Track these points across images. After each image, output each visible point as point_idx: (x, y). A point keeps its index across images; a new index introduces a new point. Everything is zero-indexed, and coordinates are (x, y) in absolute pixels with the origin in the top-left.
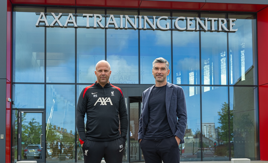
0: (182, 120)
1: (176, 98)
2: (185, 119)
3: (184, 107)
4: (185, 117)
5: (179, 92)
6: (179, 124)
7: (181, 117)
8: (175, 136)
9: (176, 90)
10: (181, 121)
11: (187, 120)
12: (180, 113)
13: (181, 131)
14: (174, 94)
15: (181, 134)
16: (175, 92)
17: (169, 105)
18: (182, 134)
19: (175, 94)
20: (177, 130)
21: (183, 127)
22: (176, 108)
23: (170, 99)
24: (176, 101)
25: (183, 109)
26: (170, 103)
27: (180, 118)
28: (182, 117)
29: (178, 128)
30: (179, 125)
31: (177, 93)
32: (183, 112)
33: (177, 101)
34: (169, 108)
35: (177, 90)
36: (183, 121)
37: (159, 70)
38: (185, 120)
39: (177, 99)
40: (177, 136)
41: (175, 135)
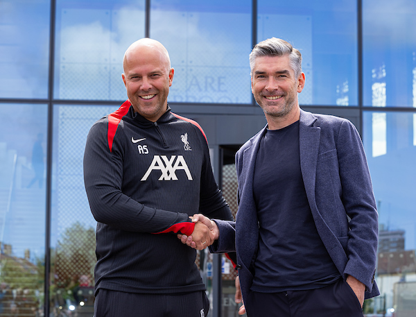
0: (361, 223)
1: (335, 157)
2: (372, 219)
3: (362, 180)
4: (370, 212)
5: (340, 135)
6: (353, 238)
7: (357, 214)
8: (347, 276)
9: (332, 132)
10: (359, 225)
11: (376, 219)
12: (353, 201)
13: (362, 258)
14: (327, 144)
15: (364, 269)
16: (329, 138)
17: (314, 181)
18: (367, 266)
19: (330, 142)
20: (351, 257)
21: (368, 246)
22: (337, 187)
23: (315, 163)
24: (335, 164)
25: (360, 189)
26: (315, 175)
27: (354, 218)
28: (361, 212)
29: (353, 250)
30: (354, 241)
31: (336, 141)
32: (361, 195)
33: (339, 164)
34: (313, 188)
35: (335, 131)
36: (365, 225)
37: (268, 80)
38: (370, 220)
39: (339, 158)
40: (353, 277)
41: (345, 272)
